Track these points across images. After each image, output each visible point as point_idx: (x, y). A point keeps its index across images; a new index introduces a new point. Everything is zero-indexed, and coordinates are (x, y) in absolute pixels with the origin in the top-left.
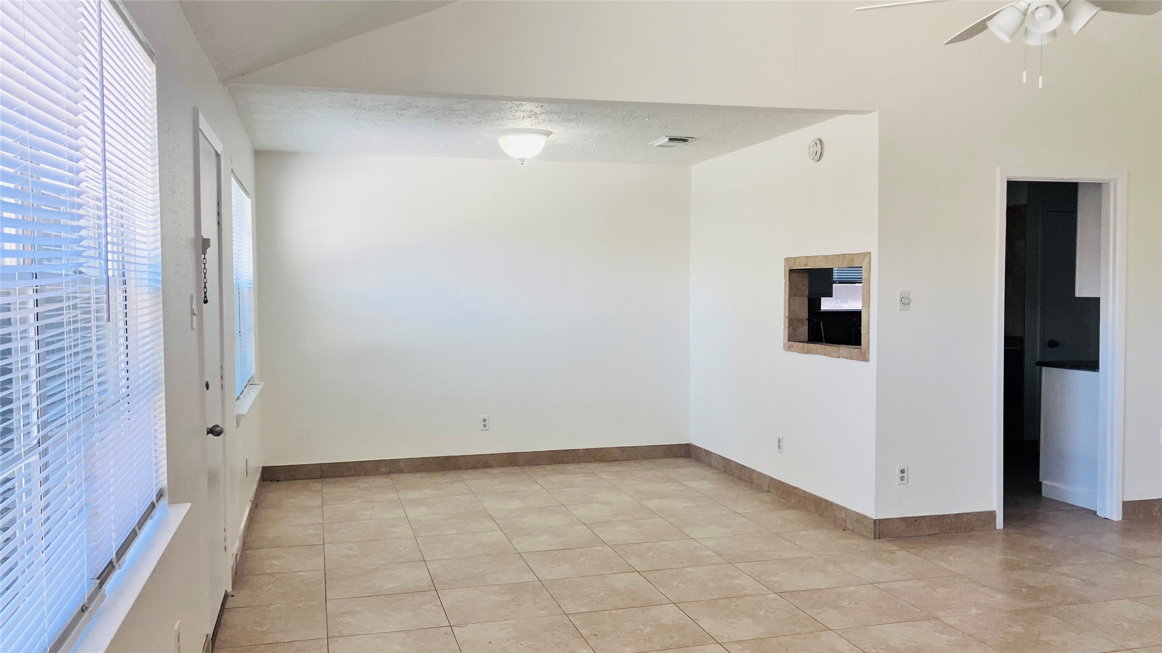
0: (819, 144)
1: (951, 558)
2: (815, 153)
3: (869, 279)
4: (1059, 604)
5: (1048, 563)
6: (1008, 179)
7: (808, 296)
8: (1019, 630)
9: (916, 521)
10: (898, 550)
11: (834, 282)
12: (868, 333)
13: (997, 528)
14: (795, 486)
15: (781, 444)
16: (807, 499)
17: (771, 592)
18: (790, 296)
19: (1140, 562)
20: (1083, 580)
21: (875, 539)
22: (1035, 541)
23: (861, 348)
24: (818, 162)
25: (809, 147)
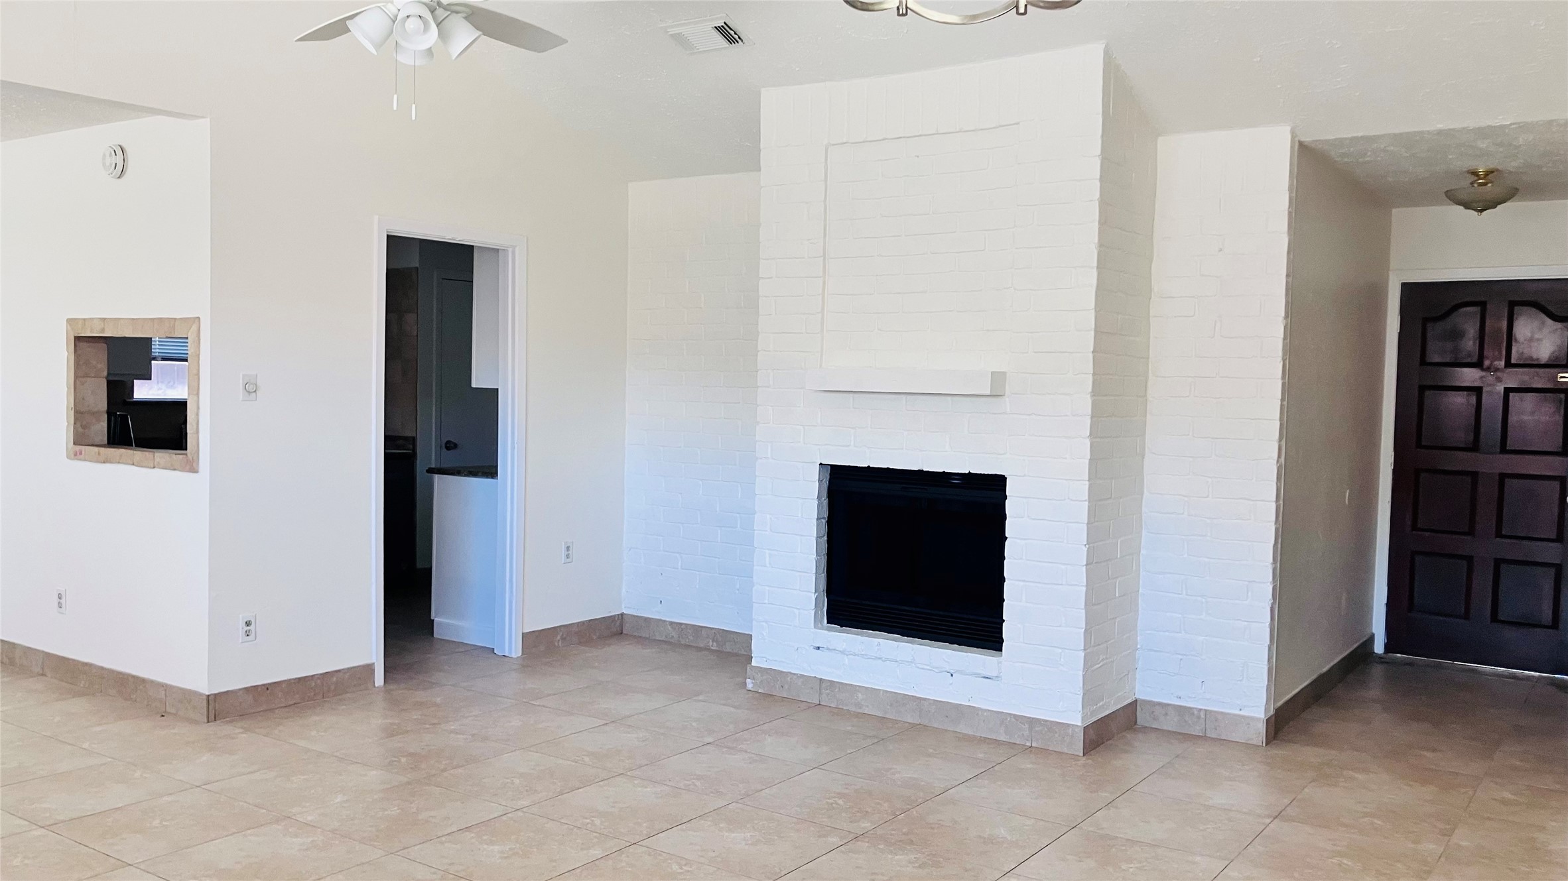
0: (119, 152)
1: (314, 733)
2: (114, 165)
3: (199, 355)
4: (444, 770)
5: (435, 721)
6: (387, 232)
7: (106, 378)
8: (393, 812)
9: (267, 689)
10: (242, 733)
11: (154, 359)
12: (197, 432)
13: (376, 686)
14: (86, 660)
15: (63, 601)
16: (104, 678)
17: (35, 827)
18: (76, 377)
19: (536, 703)
20: (473, 735)
21: (208, 722)
22: (421, 696)
23: (186, 454)
24: (119, 180)
25: (104, 155)
